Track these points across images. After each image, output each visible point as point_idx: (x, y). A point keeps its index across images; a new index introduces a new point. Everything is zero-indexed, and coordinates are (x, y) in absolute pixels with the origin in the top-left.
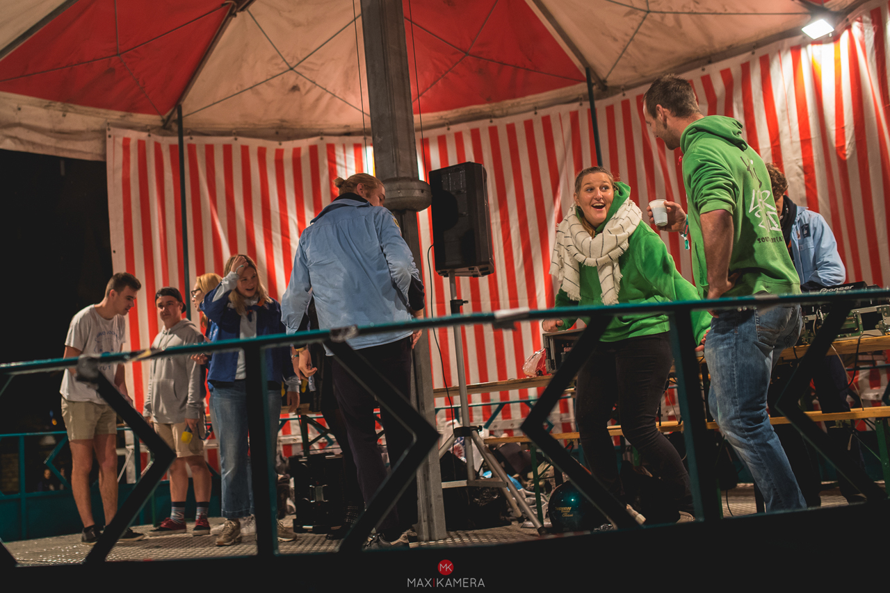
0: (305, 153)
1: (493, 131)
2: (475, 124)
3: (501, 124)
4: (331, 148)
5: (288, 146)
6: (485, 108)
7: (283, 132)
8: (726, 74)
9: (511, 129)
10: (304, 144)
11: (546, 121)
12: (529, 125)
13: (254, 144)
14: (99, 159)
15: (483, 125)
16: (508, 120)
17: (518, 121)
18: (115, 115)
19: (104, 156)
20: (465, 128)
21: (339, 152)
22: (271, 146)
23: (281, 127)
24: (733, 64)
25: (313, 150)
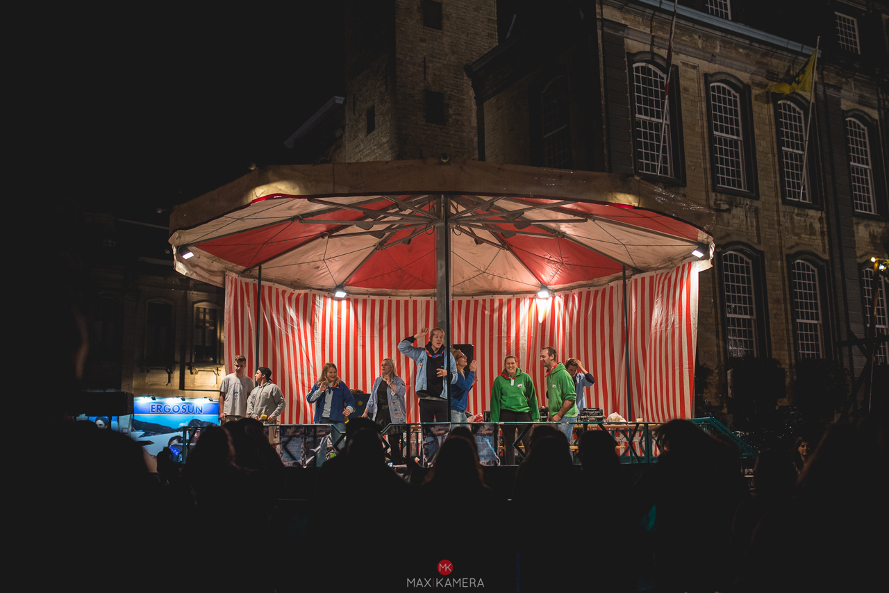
0: (302, 296)
1: (390, 302)
2: (382, 298)
3: (394, 299)
4: (314, 296)
5: (297, 292)
6: (389, 291)
7: (295, 285)
8: (501, 301)
9: (398, 302)
10: (303, 292)
11: (415, 302)
12: (406, 302)
13: (281, 288)
14: (222, 286)
15: (386, 299)
16: (398, 298)
17: (402, 300)
18: (230, 265)
19: (224, 284)
20: (377, 298)
21: (317, 298)
22: (289, 290)
23: (295, 282)
24: (505, 298)
25: (306, 295)
